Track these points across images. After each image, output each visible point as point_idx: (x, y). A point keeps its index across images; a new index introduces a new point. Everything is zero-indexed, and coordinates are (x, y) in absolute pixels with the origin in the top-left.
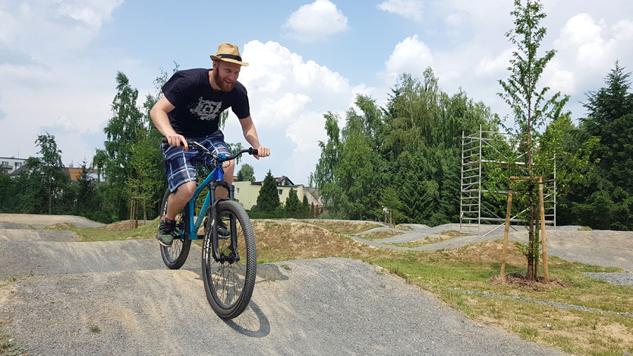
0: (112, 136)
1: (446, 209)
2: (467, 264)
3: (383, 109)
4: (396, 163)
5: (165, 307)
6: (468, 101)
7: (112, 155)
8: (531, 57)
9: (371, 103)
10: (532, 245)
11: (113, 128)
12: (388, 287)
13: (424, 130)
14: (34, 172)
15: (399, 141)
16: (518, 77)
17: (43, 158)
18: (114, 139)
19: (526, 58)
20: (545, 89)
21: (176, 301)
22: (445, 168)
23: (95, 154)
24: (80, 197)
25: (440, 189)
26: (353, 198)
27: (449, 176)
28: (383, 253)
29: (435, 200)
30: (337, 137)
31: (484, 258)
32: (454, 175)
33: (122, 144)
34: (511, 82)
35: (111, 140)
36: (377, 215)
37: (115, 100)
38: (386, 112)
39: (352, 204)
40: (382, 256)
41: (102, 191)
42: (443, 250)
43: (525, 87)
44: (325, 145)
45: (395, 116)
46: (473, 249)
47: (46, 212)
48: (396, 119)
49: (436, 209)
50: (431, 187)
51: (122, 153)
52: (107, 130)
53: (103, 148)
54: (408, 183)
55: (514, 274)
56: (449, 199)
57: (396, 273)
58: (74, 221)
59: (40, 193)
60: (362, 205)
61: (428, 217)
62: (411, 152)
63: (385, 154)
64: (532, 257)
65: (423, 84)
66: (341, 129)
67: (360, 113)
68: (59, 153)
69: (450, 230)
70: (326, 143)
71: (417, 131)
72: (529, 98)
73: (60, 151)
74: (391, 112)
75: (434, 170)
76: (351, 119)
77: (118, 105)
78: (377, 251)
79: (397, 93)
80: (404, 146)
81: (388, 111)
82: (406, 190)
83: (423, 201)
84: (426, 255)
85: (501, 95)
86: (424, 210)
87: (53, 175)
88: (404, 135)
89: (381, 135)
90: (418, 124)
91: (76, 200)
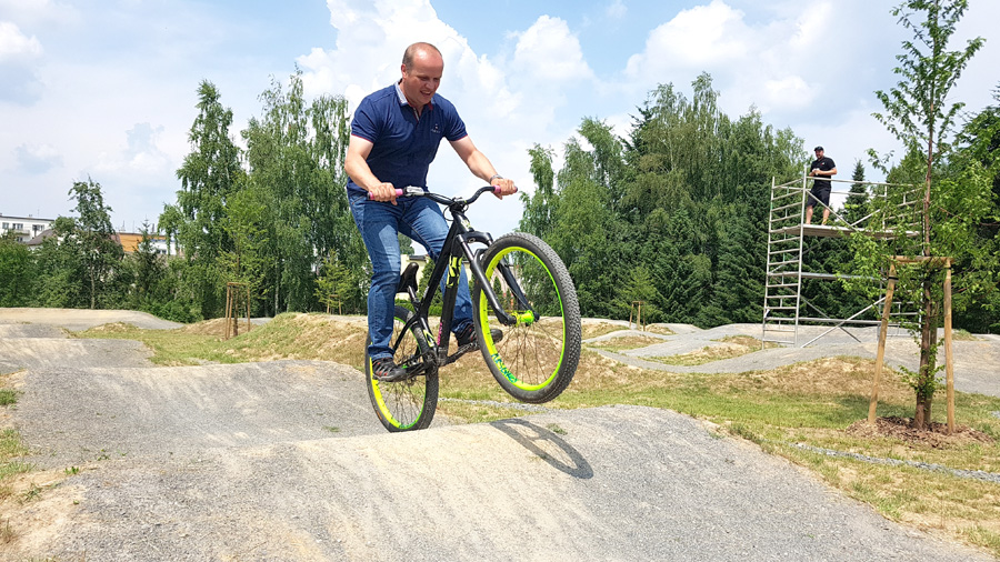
0: (189, 183)
1: (723, 299)
3: (624, 141)
4: (643, 227)
6: (763, 128)
7: (189, 213)
9: (605, 131)
10: (926, 372)
11: (191, 173)
13: (691, 176)
14: (66, 241)
15: (649, 191)
16: (912, 85)
17: (80, 219)
18: (194, 187)
20: (957, 107)
22: (721, 234)
23: (163, 212)
24: (142, 279)
25: (714, 267)
27: (729, 248)
29: (705, 284)
30: (550, 184)
31: (822, 385)
32: (738, 246)
33: (206, 196)
34: (897, 94)
35: (189, 189)
36: (612, 309)
37: (195, 125)
38: (628, 145)
41: (175, 270)
42: (751, 373)
43: (926, 103)
44: (531, 198)
45: (643, 152)
46: (802, 372)
47: (86, 304)
48: (645, 157)
49: (706, 298)
50: (700, 264)
51: (206, 211)
52: (180, 173)
54: (663, 259)
55: (891, 419)
56: (730, 284)
57: (740, 433)
58: (133, 320)
59: (77, 273)
60: (589, 294)
61: (693, 312)
62: (668, 209)
63: (626, 214)
64: (924, 392)
65: (690, 101)
66: (556, 171)
67: (587, 147)
68: (108, 212)
69: (737, 333)
70: (532, 195)
71: (678, 175)
72: (930, 122)
73: (109, 208)
74: (637, 143)
75: (704, 237)
76: (572, 157)
77: (199, 133)
79: (647, 114)
80: (656, 199)
81: (632, 144)
82: (661, 270)
83: (686, 287)
84: (724, 380)
85: (878, 116)
86: (688, 300)
87: (96, 245)
88: (657, 180)
89: (620, 182)
90: (681, 164)
91: (133, 285)
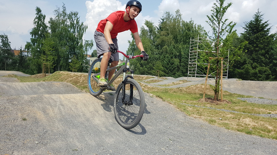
0: (34, 36)
1: (182, 70)
2: (190, 93)
3: (157, 27)
4: (161, 51)
5: (56, 110)
6: (194, 24)
7: (34, 44)
8: (221, 5)
9: (151, 24)
10: (216, 86)
11: (34, 32)
12: (155, 103)
13: (174, 37)
15: (163, 41)
16: (215, 14)
17: (2, 45)
18: (35, 37)
19: (219, 6)
20: (226, 20)
21: (61, 107)
22: (182, 53)
23: (26, 44)
24: (20, 63)
25: (180, 62)
26: (142, 65)
27: (184, 57)
28: (154, 89)
29: (178, 67)
31: (197, 91)
32: (186, 56)
33: (39, 40)
34: (212, 16)
35: (34, 38)
36: (153, 73)
37: (35, 19)
38: (158, 28)
39: (142, 68)
40: (154, 90)
41: (29, 61)
42: (180, 88)
43: (218, 19)
44: (131, 42)
45: (162, 30)
46: (192, 88)
47: (4, 69)
48: (162, 32)
49: (178, 71)
50: (176, 61)
51: (39, 44)
52: (31, 33)
53: (30, 41)
54: (166, 60)
55: (209, 98)
56: (184, 66)
57: (158, 97)
58: (17, 74)
59: (1, 61)
60: (146, 69)
61: (174, 74)
62: (168, 46)
63: (157, 47)
64: (216, 91)
65: (175, 17)
67: (146, 28)
68: (10, 43)
69: (183, 79)
70: (131, 41)
71: (171, 37)
72: (219, 23)
73: (10, 42)
74: (160, 28)
75: (178, 54)
76: (142, 31)
77: (36, 22)
78: (152, 88)
79: (163, 20)
80: (165, 43)
81: (159, 28)
82: (166, 63)
83: (172, 67)
84: (172, 90)
85: (207, 22)
86: (173, 71)
87: (6, 53)
88: (165, 38)
89: (155, 38)
90: (172, 34)
91: (18, 64)
